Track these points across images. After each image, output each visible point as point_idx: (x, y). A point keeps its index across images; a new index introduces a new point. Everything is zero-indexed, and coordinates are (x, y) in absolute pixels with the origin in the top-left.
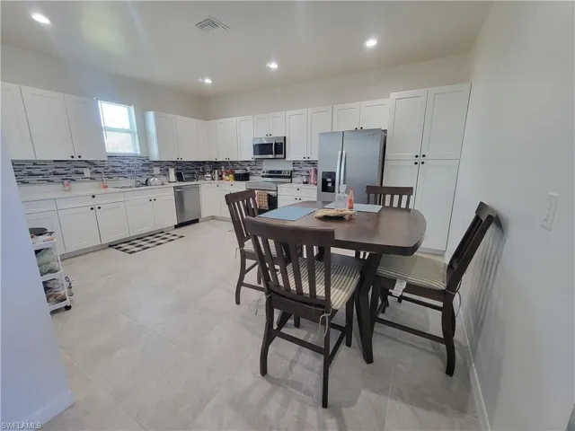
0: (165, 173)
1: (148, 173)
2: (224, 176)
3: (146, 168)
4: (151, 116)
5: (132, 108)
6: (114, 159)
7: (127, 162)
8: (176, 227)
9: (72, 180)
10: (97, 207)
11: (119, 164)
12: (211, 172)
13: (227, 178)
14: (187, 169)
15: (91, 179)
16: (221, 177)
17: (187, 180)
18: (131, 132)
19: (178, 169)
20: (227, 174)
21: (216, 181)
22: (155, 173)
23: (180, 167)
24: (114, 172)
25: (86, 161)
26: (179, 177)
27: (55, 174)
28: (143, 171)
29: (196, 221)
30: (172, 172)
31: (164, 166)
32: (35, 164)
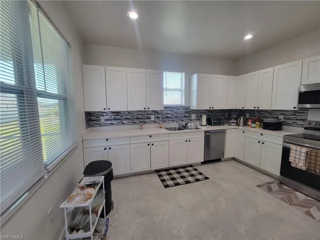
0: (199, 119)
1: (188, 118)
2: (250, 123)
3: (187, 115)
4: (195, 77)
5: (184, 74)
6: (169, 109)
7: (175, 110)
8: (202, 163)
9: (144, 122)
10: (151, 143)
11: (171, 112)
12: (236, 119)
13: (253, 125)
14: (216, 115)
15: (154, 122)
16: (245, 124)
17: (215, 124)
18: (181, 90)
19: (208, 115)
20: (254, 122)
21: (241, 127)
22: (192, 118)
23: (210, 114)
24: (167, 117)
25: (153, 111)
26: (209, 122)
27: (137, 118)
28: (185, 117)
29: (219, 160)
30: (204, 118)
31: (199, 113)
32: (129, 113)
